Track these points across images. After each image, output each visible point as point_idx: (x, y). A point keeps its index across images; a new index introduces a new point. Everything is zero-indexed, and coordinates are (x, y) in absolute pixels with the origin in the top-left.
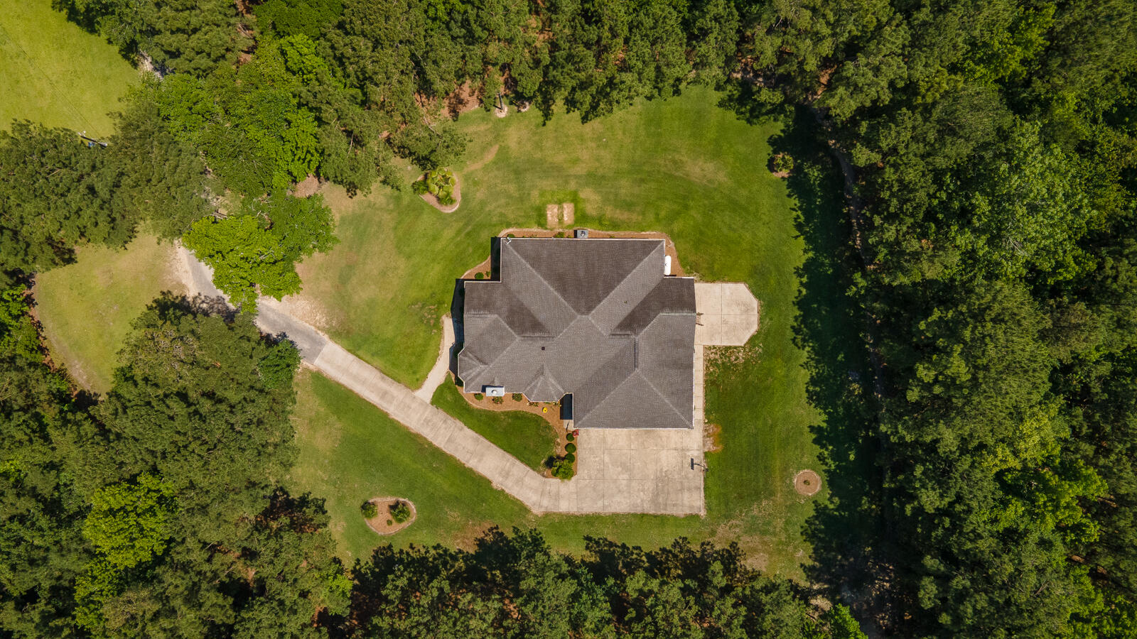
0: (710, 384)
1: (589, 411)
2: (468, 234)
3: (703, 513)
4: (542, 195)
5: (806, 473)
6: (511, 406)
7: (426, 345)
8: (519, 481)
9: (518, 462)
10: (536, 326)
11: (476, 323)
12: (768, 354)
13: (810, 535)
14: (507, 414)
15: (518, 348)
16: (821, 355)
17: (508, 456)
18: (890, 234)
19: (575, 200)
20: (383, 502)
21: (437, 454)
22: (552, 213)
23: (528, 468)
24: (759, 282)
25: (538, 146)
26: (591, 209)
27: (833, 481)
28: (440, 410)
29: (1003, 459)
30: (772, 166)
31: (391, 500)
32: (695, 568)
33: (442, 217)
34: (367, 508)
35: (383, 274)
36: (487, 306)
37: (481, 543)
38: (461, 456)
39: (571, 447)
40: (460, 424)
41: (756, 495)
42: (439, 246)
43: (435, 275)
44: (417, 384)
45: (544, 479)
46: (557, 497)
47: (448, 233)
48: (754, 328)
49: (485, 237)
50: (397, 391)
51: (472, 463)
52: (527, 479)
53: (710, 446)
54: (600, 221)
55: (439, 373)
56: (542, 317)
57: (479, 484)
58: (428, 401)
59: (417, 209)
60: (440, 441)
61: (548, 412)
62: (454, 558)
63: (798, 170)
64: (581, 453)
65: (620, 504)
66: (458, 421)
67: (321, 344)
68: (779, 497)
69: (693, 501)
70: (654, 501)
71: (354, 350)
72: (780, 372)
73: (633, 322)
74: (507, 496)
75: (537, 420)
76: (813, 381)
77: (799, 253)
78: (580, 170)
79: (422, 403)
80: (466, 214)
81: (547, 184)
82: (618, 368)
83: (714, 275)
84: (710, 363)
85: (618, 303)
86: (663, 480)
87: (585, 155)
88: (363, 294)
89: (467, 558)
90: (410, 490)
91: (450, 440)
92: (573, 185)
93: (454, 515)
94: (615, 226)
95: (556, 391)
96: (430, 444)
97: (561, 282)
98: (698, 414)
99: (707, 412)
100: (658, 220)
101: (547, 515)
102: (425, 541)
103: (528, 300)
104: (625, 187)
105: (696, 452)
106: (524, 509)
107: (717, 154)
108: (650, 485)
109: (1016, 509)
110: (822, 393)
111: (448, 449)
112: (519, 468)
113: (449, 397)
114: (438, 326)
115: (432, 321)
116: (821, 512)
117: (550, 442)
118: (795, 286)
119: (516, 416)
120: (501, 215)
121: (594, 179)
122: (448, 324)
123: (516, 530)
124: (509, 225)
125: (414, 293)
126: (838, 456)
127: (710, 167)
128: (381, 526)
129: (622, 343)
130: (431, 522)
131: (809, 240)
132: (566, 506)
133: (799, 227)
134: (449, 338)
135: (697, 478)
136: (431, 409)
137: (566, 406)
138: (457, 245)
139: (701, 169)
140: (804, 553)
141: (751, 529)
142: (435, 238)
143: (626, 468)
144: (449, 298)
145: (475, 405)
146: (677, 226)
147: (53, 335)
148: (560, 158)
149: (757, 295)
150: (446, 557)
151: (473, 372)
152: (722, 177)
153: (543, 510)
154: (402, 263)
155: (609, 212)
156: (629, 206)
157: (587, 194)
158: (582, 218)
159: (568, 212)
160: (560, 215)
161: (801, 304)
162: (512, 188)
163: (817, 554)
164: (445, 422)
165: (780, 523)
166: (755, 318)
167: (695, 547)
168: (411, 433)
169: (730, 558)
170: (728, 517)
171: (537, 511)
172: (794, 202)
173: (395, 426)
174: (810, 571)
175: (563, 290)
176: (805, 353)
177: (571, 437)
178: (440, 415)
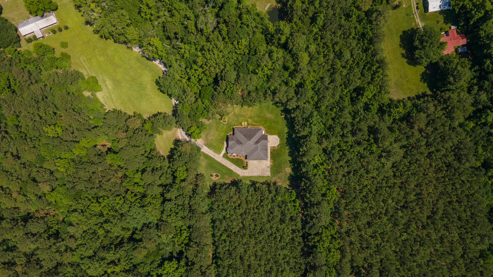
0: (271, 153)
1: (250, 158)
2: (229, 127)
3: (270, 176)
4: (241, 120)
5: (288, 168)
6: (236, 157)
7: (221, 147)
10: (241, 143)
11: (230, 143)
12: (281, 148)
13: (289, 179)
15: (238, 147)
16: (290, 148)
17: (236, 166)
18: (297, 127)
19: (247, 121)
20: (214, 174)
21: (223, 166)
22: (243, 123)
24: (279, 135)
25: (241, 112)
26: (250, 123)
27: (293, 170)
29: (313, 163)
30: (281, 115)
31: (216, 174)
32: (269, 185)
33: (224, 124)
34: (211, 175)
35: (214, 134)
36: (232, 140)
37: (231, 181)
38: (228, 166)
39: (247, 164)
41: (279, 172)
42: (223, 129)
43: (223, 135)
44: (220, 154)
45: (242, 170)
46: (245, 173)
47: (225, 127)
48: (279, 143)
49: (232, 128)
50: (216, 155)
51: (230, 167)
52: (239, 170)
53: (271, 164)
54: (252, 125)
55: (224, 151)
56: (242, 142)
57: (231, 171)
59: (220, 123)
60: (224, 164)
61: (243, 158)
62: (227, 184)
63: (286, 116)
64: (248, 165)
65: (255, 174)
66: (227, 160)
67: (203, 147)
68: (283, 173)
69: (268, 173)
70: (261, 173)
71: (209, 148)
72: (283, 151)
73: (257, 142)
74: (236, 173)
75: (241, 160)
76: (289, 152)
77: (286, 130)
78: (248, 116)
79: (221, 157)
80: (228, 124)
81: (242, 118)
82: (255, 150)
83: (271, 134)
84: (271, 149)
85: (255, 139)
86: (263, 170)
87: (249, 113)
88: (210, 138)
89: (229, 184)
90: (219, 172)
91: (226, 163)
92: (247, 118)
93: (226, 176)
94: (254, 126)
95: (244, 154)
96: (222, 164)
97: (245, 136)
98: (269, 158)
99: (271, 158)
100: (262, 124)
101: (243, 176)
102: (222, 181)
103: (239, 139)
104: (256, 119)
105: (269, 165)
106: (239, 175)
107: (272, 113)
108: (261, 171)
109: (315, 170)
110: (291, 154)
112: (238, 168)
113: (226, 156)
114: (223, 143)
116: (291, 175)
117: (243, 163)
118: (286, 136)
119: (237, 159)
120: (234, 124)
121: (250, 117)
122: (225, 143)
124: (236, 126)
125: (219, 138)
126: (294, 165)
127: (271, 115)
128: (214, 179)
129: (255, 146)
130: (223, 178)
131: (288, 128)
132: (246, 175)
133: (286, 125)
134: (225, 145)
135: (269, 169)
137: (246, 157)
138: (226, 129)
139: (269, 115)
140: (288, 182)
141: (278, 178)
142: (223, 128)
143: (257, 168)
144: (225, 138)
145: (230, 157)
146: (265, 126)
147: (157, 146)
148: (244, 114)
149: (279, 137)
150: (225, 184)
151: (230, 151)
152: (273, 117)
154: (217, 132)
155: (253, 123)
156: (257, 122)
157: (249, 120)
158: (248, 124)
159: (246, 123)
160: (244, 124)
161: (287, 139)
162: (236, 119)
163: (290, 183)
165: (284, 177)
166: (279, 141)
167: (269, 182)
168: (219, 162)
169: (275, 184)
170: (274, 176)
171: (241, 175)
172: (285, 121)
173: (216, 161)
174: (289, 186)
175: (245, 137)
176: (287, 148)
177: (247, 162)
178: (224, 159)
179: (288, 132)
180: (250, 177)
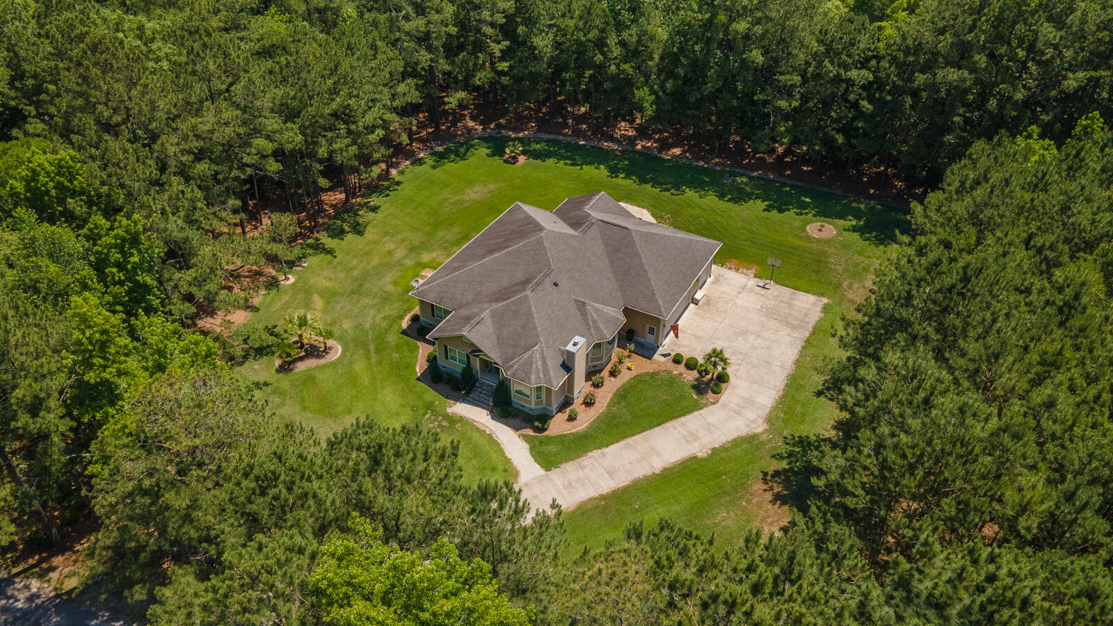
1: (653, 294)
2: (377, 351)
3: (825, 300)
4: (395, 283)
5: (810, 227)
6: (605, 394)
8: (709, 428)
9: (683, 419)
10: (525, 282)
13: (880, 242)
14: (613, 403)
16: (698, 185)
17: (668, 425)
19: (423, 265)
21: (620, 495)
23: (696, 413)
28: (563, 466)
30: (511, 162)
33: (333, 365)
37: (779, 499)
38: (641, 471)
40: (596, 453)
41: (821, 263)
42: (366, 380)
44: (511, 475)
45: (718, 405)
46: (749, 402)
47: (360, 367)
48: (645, 211)
49: (393, 338)
51: (658, 464)
52: (710, 420)
53: (751, 273)
55: (513, 444)
57: (691, 470)
58: (542, 472)
59: (307, 380)
60: (606, 486)
61: (634, 365)
65: (785, 354)
66: (590, 454)
68: (831, 251)
69: (808, 302)
70: (794, 328)
72: (698, 211)
74: (723, 448)
75: (638, 379)
76: (721, 196)
77: (596, 171)
78: (400, 253)
79: (540, 480)
80: (355, 344)
81: (390, 277)
86: (769, 313)
87: (391, 246)
91: (611, 473)
92: (409, 263)
93: (723, 517)
95: (612, 311)
96: (603, 497)
101: (769, 420)
104: (447, 235)
105: (752, 282)
106: (751, 439)
107: (470, 183)
108: (772, 324)
110: (734, 195)
111: (622, 480)
112: (692, 421)
113: (552, 448)
114: (456, 422)
115: (444, 423)
116: (857, 229)
117: (672, 381)
118: (624, 181)
119: (622, 396)
120: (384, 318)
121: (418, 249)
122: (461, 409)
123: (778, 457)
124: (401, 317)
126: (804, 206)
127: (478, 188)
132: (767, 398)
133: (574, 165)
134: (478, 415)
135: (780, 290)
136: (554, 474)
138: (379, 363)
139: (475, 193)
141: (859, 277)
143: (744, 333)
144: (431, 395)
145: (580, 426)
148: (376, 261)
152: (492, 187)
153: (760, 421)
157: (426, 257)
161: (643, 181)
162: (366, 301)
164: (582, 467)
165: (859, 258)
168: (573, 512)
170: (838, 286)
171: (760, 427)
172: (551, 161)
176: (690, 194)
177: (677, 360)
178: (569, 469)
179: (614, 171)
180: (794, 383)
